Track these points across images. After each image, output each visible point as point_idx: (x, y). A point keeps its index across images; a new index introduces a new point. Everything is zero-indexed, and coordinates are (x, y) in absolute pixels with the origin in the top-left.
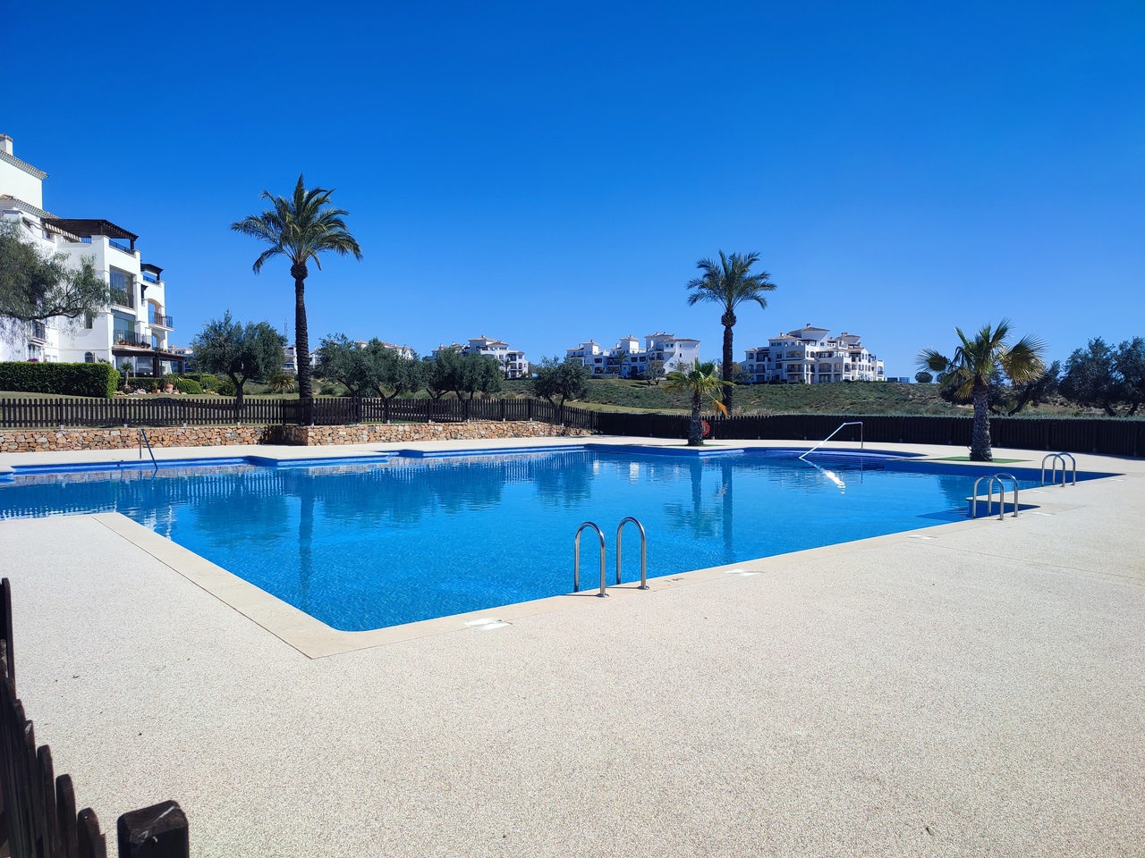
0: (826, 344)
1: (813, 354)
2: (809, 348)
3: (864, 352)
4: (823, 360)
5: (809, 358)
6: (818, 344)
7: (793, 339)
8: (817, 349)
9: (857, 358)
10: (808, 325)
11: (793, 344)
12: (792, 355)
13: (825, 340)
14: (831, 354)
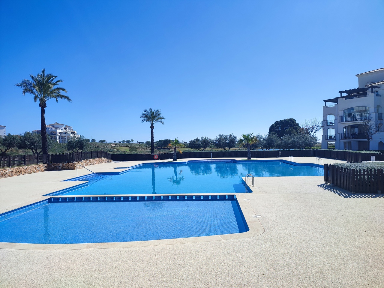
0: (63, 129)
1: (59, 133)
2: (58, 131)
3: (76, 132)
4: (63, 135)
5: (58, 134)
6: (61, 129)
7: (52, 127)
8: (60, 131)
9: (74, 134)
10: (56, 122)
11: (52, 129)
12: (51, 133)
13: (63, 128)
14: (65, 133)
